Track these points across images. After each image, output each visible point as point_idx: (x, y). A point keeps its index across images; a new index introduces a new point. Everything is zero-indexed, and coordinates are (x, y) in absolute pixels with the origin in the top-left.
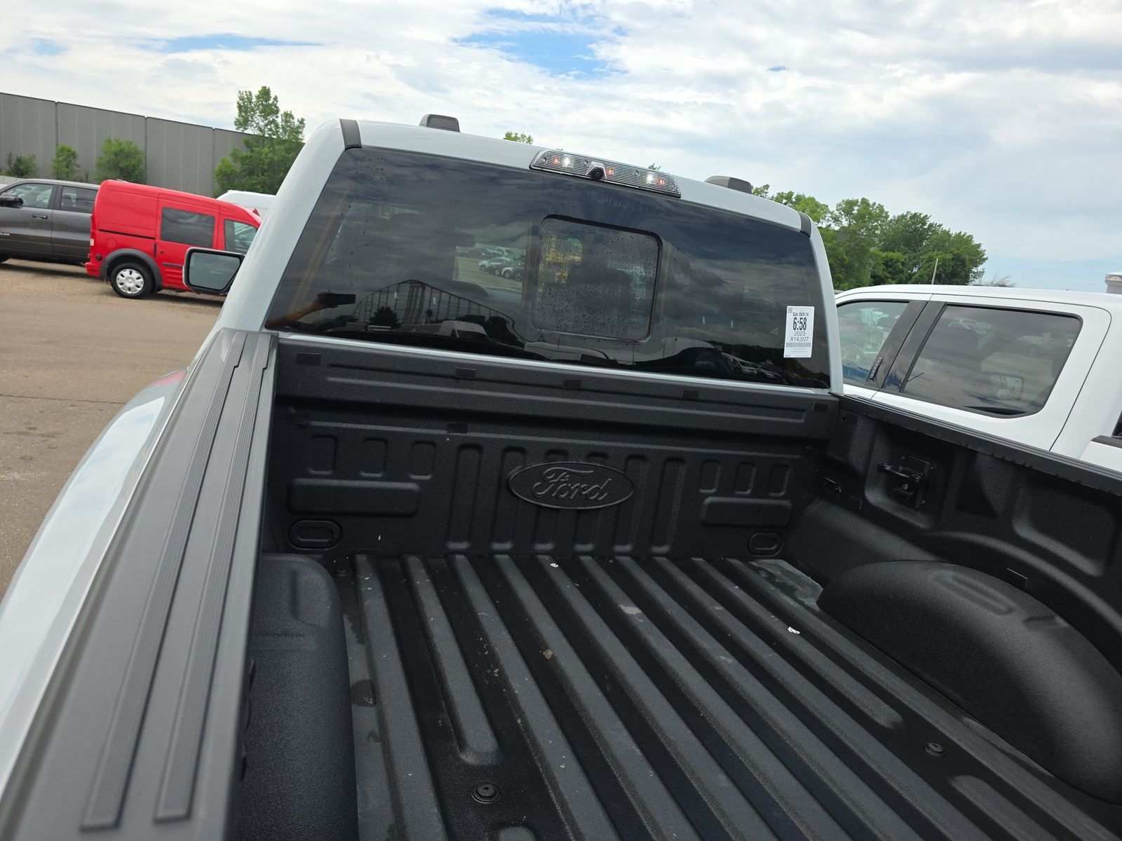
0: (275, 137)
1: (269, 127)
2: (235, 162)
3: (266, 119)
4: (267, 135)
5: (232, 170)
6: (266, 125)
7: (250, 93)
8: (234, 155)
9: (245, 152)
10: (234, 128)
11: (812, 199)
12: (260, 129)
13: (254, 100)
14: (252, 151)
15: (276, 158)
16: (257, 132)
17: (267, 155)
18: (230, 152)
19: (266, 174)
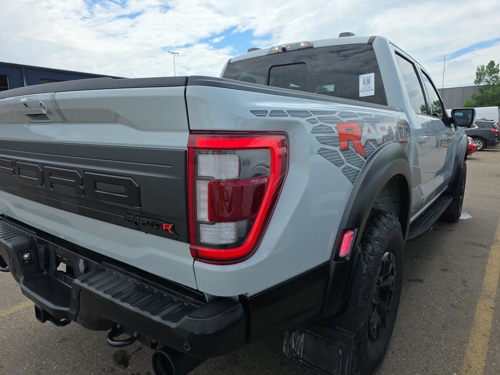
0: (496, 84)
1: (493, 79)
2: (473, 100)
3: (491, 76)
4: (491, 84)
5: (471, 104)
6: (491, 79)
7: (484, 66)
8: (473, 98)
9: (479, 94)
10: (474, 85)
12: (488, 82)
13: (485, 68)
14: (483, 93)
15: (495, 94)
16: (486, 84)
17: (490, 93)
18: (471, 96)
19: (490, 102)
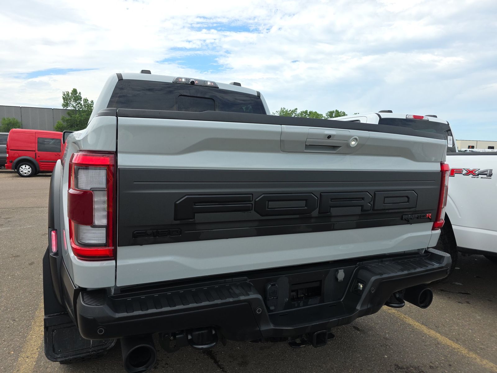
0: (81, 110)
1: (78, 106)
2: (64, 122)
3: (76, 102)
4: (77, 109)
5: (63, 126)
6: (77, 105)
7: (68, 92)
8: (63, 119)
9: (68, 118)
10: (62, 108)
11: (316, 112)
12: (74, 107)
13: (70, 95)
14: (71, 117)
15: (82, 119)
16: (73, 108)
17: (78, 118)
18: (61, 118)
19: (79, 126)
